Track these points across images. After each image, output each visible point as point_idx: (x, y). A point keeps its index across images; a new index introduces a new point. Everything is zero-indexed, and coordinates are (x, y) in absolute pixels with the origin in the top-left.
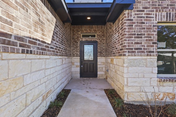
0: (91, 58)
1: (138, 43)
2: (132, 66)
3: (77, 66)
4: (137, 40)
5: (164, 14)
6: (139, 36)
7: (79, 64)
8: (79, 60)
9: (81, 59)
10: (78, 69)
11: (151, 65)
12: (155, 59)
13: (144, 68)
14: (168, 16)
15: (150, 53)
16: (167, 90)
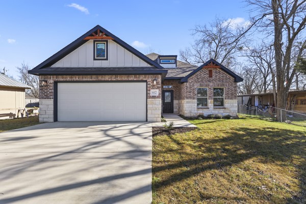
4: (189, 94)
5: (199, 84)
6: (190, 92)
11: (195, 103)
12: (196, 101)
13: (192, 104)
14: (201, 85)
15: (194, 98)
16: (200, 112)
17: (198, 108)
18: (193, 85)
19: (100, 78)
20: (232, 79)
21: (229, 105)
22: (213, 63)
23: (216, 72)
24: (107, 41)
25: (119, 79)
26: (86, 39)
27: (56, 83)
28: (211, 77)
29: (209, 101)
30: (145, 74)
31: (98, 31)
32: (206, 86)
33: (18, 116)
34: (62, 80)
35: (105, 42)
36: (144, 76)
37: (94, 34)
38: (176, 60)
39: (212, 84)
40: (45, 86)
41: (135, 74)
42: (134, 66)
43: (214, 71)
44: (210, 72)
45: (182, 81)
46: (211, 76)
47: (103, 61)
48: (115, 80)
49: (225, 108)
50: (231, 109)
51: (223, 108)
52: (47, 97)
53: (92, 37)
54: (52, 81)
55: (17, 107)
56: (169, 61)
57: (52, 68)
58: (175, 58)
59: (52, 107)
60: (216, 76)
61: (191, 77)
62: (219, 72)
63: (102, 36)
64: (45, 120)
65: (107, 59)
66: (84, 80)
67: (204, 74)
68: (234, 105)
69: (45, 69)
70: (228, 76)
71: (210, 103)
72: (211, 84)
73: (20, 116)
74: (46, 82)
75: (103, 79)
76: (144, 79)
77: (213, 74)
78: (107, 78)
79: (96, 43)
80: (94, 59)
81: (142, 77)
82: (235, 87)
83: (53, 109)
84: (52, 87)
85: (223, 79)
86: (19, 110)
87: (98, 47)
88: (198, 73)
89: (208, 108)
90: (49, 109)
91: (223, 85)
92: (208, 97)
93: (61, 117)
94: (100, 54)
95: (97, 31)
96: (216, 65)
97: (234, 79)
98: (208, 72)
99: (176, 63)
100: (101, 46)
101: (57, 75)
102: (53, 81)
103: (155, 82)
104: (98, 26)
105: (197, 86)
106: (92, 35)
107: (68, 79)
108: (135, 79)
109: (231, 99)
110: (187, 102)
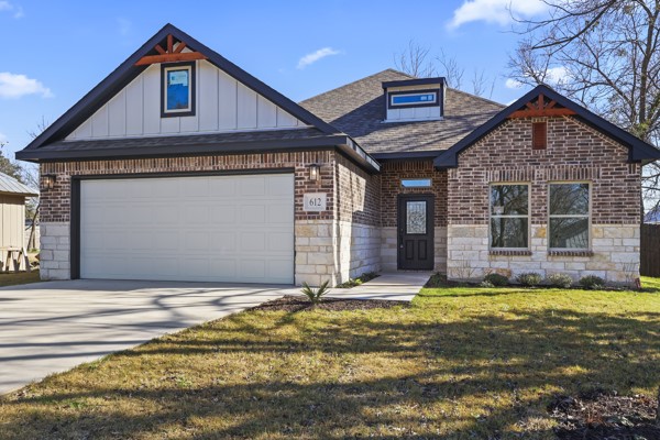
0: (422, 229)
1: (464, 209)
2: (457, 236)
3: (391, 246)
4: (463, 205)
5: (497, 172)
6: (466, 200)
7: (395, 241)
8: (396, 232)
9: (399, 231)
10: (394, 252)
11: (481, 235)
12: (485, 228)
13: (472, 239)
14: (502, 175)
15: (478, 220)
16: (501, 265)
17: (493, 254)
18: (477, 177)
19: (175, 165)
20: (620, 151)
21: (608, 242)
22: (547, 99)
23: (559, 131)
24: (193, 64)
25: (221, 165)
26: (140, 63)
27: (76, 181)
28: (543, 147)
29: (533, 229)
30: (289, 150)
31: (170, 40)
32: (523, 177)
33: (7, 268)
34: (89, 173)
35: (190, 68)
36: (285, 155)
37: (159, 49)
38: (440, 93)
39: (542, 172)
40: (53, 190)
41: (263, 152)
42: (263, 127)
43: (551, 126)
44: (539, 130)
45: (436, 163)
46: (539, 143)
47: (183, 118)
48: (211, 168)
49: (590, 254)
50: (615, 258)
51: (582, 254)
52: (57, 218)
53: (155, 57)
54: (66, 176)
55: (7, 244)
56: (418, 99)
57: (66, 144)
58: (437, 86)
59: (66, 241)
60: (559, 144)
61: (471, 151)
62: (571, 130)
63: (179, 50)
64: (53, 274)
65: (193, 113)
66: (138, 170)
67: (515, 138)
68: (627, 242)
69: (50, 147)
70: (605, 141)
71: (537, 236)
72: (540, 171)
73: (12, 268)
74: (54, 178)
75: (183, 168)
76: (287, 165)
77: (550, 136)
78: (192, 164)
79: (166, 70)
80: (163, 115)
81: (281, 160)
82: (631, 180)
83: (68, 247)
84: (66, 190)
85: (584, 154)
86: (10, 252)
87: (172, 82)
88: (494, 136)
89: (530, 254)
90: (59, 247)
91: (586, 173)
92: (529, 216)
93: (87, 268)
94: (178, 101)
95: (166, 38)
96: (557, 105)
97: (626, 151)
98: (529, 131)
99: (439, 103)
100: (180, 77)
101: (78, 159)
102: (69, 176)
103: (314, 172)
104: (168, 26)
105: (489, 178)
106: (154, 52)
107: (102, 169)
108: (263, 166)
109: (616, 221)
110: (457, 234)
